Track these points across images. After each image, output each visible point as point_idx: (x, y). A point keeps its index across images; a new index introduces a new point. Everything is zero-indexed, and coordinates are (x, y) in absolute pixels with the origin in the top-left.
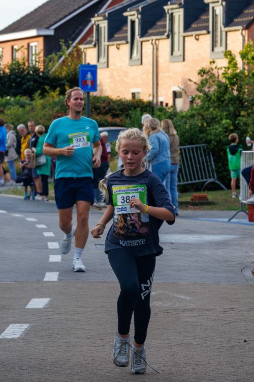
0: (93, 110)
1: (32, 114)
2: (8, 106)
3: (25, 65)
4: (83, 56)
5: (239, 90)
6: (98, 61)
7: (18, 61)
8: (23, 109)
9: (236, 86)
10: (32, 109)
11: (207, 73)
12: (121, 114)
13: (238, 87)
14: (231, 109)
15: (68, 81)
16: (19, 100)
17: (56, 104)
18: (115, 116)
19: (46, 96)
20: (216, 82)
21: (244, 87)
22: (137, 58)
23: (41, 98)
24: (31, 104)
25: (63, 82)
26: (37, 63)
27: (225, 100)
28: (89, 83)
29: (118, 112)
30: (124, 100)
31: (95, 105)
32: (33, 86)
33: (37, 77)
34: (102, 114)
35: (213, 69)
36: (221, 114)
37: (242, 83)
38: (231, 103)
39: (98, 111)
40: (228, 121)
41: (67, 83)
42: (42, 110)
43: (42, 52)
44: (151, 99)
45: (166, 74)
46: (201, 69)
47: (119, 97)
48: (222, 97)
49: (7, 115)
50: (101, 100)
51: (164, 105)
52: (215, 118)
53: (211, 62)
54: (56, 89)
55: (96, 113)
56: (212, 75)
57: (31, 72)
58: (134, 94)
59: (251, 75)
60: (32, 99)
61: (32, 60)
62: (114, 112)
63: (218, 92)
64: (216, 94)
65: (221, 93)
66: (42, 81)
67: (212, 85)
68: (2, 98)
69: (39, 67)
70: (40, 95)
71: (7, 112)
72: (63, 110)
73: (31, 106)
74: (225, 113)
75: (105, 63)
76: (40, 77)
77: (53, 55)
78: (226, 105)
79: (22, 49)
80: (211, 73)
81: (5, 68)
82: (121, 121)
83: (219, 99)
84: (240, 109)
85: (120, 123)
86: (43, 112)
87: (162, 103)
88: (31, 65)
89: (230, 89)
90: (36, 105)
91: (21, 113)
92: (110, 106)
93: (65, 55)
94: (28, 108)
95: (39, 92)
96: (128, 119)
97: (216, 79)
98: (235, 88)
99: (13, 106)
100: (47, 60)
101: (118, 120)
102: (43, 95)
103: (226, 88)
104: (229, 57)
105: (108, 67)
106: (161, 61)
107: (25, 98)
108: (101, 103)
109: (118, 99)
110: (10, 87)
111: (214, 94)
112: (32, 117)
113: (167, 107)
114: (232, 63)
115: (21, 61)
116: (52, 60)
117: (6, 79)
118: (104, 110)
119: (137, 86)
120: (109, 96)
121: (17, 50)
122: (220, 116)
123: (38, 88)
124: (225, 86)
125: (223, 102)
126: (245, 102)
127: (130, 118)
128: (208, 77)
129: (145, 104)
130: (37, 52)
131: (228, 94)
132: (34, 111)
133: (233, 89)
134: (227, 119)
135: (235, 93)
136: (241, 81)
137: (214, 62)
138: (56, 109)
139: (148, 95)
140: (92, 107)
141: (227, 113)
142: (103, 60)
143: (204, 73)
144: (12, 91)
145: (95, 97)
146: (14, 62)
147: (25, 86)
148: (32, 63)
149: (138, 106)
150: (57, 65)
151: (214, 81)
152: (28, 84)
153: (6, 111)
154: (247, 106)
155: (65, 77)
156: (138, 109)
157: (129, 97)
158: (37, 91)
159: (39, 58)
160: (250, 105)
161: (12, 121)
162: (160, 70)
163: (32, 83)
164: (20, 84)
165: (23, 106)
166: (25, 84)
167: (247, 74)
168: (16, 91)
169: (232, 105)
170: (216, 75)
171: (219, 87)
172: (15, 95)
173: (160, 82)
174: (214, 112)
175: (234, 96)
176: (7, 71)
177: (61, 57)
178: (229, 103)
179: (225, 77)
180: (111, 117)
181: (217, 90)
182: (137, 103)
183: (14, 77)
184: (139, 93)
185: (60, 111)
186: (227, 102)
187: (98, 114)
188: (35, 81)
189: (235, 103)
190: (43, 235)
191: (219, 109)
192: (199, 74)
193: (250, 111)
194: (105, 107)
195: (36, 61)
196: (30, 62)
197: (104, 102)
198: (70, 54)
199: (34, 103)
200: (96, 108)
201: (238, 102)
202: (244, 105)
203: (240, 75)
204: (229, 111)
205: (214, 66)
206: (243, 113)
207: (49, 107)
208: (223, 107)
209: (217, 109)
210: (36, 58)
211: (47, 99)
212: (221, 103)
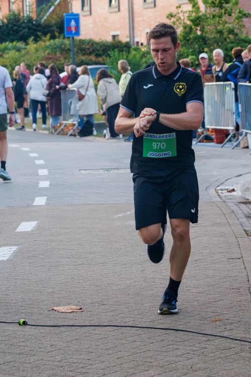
0: (79, 51)
1: (28, 57)
2: (6, 51)
3: (20, 15)
4: (70, 6)
5: (202, 30)
6: (82, 9)
7: (14, 12)
8: (19, 52)
9: (200, 27)
10: (27, 52)
11: (175, 16)
12: (103, 54)
13: (201, 28)
14: (196, 46)
15: (57, 28)
16: (16, 46)
17: (47, 47)
18: (98, 55)
19: (38, 41)
20: (182, 24)
21: (206, 27)
22: (115, 6)
23: (34, 43)
24: (25, 49)
25: (52, 29)
26: (31, 13)
27: (190, 39)
28: (73, 30)
29: (101, 52)
30: (105, 42)
31: (80, 47)
32: (28, 32)
33: (30, 25)
34: (87, 55)
35: (179, 13)
36: (187, 52)
37: (204, 24)
38: (195, 41)
39: (84, 52)
40: (194, 57)
41: (56, 29)
42: (36, 53)
43: (35, 4)
44: (128, 40)
45: (141, 19)
46: (169, 13)
47: (101, 39)
48: (187, 36)
49: (6, 58)
50: (86, 42)
51: (140, 44)
52: (182, 55)
53: (177, 7)
54: (47, 34)
55: (82, 54)
56: (178, 18)
57: (26, 21)
58: (114, 37)
59: (211, 17)
60: (27, 44)
61: (26, 11)
62: (97, 52)
63: (184, 32)
64: (182, 34)
65: (186, 33)
66: (35, 28)
67: (179, 27)
68: (2, 43)
69: (33, 16)
70: (33, 40)
71: (6, 56)
72: (54, 52)
73: (26, 51)
74: (191, 50)
75: (88, 11)
76: (33, 24)
77: (44, 6)
78: (191, 43)
79: (18, 2)
80: (178, 17)
81: (3, 18)
82: (103, 59)
83: (185, 38)
84: (203, 46)
85: (102, 62)
86: (36, 55)
87: (138, 43)
88: (25, 15)
89: (194, 29)
90: (30, 49)
91: (17, 57)
92: (93, 48)
93: (54, 6)
94: (23, 52)
95: (32, 38)
96: (108, 59)
97: (182, 22)
98: (199, 28)
99: (10, 50)
100: (39, 10)
101: (100, 59)
102: (36, 40)
103: (191, 29)
104: (192, 2)
105: (91, 14)
106: (135, 7)
107: (21, 43)
108: (85, 45)
109: (101, 41)
110: (9, 34)
111: (181, 34)
112: (27, 59)
113: (142, 47)
114: (195, 7)
115: (16, 12)
116: (43, 10)
117: (5, 28)
118: (88, 51)
119: (115, 29)
120: (93, 39)
121: (13, 3)
122: (187, 53)
123: (32, 34)
124: (189, 27)
125: (188, 40)
126: (208, 40)
127: (110, 57)
128: (175, 20)
129: (124, 44)
130: (31, 3)
131: (192, 34)
132: (29, 54)
133: (196, 29)
134: (193, 55)
135: (199, 33)
136: (204, 22)
137: (180, 7)
138: (47, 52)
139: (126, 37)
140: (78, 49)
141: (193, 50)
142: (87, 8)
143: (172, 16)
144: (11, 37)
145: (80, 40)
146: (11, 13)
147: (21, 33)
148: (26, 13)
149: (118, 47)
150: (48, 14)
151: (180, 23)
152: (24, 31)
153: (4, 55)
154: (209, 44)
155: (55, 24)
156: (116, 50)
157: (109, 39)
158: (30, 37)
159: (33, 9)
160: (212, 42)
161: (10, 63)
162: (135, 15)
163: (27, 30)
164: (17, 32)
165: (19, 50)
166: (21, 31)
167: (208, 16)
168: (13, 37)
169: (197, 43)
170: (182, 18)
171: (185, 28)
172: (12, 41)
173: (136, 25)
174: (181, 50)
175: (198, 35)
176: (5, 21)
177: (50, 7)
178: (193, 42)
179: (189, 19)
180: (95, 57)
181: (183, 31)
182: (117, 43)
183: (12, 25)
184: (118, 35)
185: (51, 53)
186: (192, 40)
187: (84, 55)
188: (30, 28)
189: (199, 41)
190: (35, 163)
191: (185, 46)
192: (167, 17)
193: (212, 47)
194: (89, 49)
195: (30, 12)
196: (25, 12)
197: (88, 44)
198: (58, 4)
199: (28, 47)
200: (82, 50)
201: (201, 40)
202: (207, 43)
203: (202, 17)
204: (194, 48)
205: (180, 10)
206: (206, 50)
207: (42, 50)
208: (189, 45)
209: (184, 48)
210: (29, 9)
211: (39, 43)
212: (187, 42)
